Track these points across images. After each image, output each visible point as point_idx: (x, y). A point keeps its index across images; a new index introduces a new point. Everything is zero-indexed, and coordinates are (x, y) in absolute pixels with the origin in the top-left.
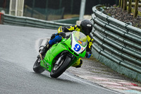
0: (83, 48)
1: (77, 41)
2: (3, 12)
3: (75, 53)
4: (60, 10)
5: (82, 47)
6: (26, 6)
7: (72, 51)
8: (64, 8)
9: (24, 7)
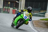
1: (26, 15)
2: (16, 9)
4: (39, 9)
5: (27, 17)
6: (25, 7)
8: (40, 8)
9: (25, 8)
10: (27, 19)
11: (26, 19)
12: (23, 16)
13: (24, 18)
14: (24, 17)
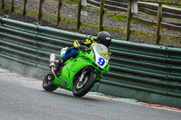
3: (99, 68)
5: (105, 60)
7: (97, 66)
10: (105, 65)
11: (102, 67)
12: (95, 58)
13: (97, 63)
14: (97, 61)
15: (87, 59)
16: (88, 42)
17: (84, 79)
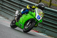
0: (41, 18)
1: (39, 14)
3: (37, 20)
7: (36, 19)
11: (39, 20)
12: (36, 15)
15: (32, 15)
16: (34, 7)
17: (29, 25)
